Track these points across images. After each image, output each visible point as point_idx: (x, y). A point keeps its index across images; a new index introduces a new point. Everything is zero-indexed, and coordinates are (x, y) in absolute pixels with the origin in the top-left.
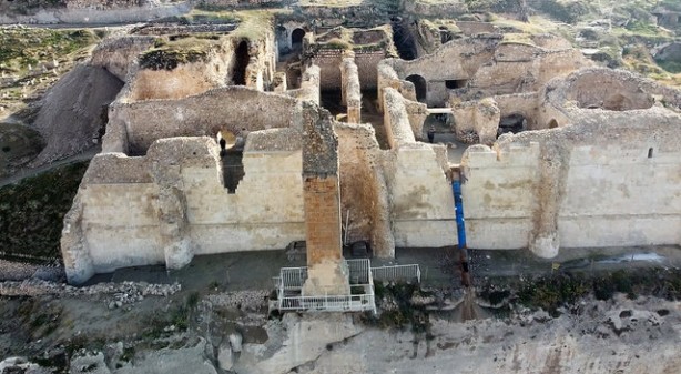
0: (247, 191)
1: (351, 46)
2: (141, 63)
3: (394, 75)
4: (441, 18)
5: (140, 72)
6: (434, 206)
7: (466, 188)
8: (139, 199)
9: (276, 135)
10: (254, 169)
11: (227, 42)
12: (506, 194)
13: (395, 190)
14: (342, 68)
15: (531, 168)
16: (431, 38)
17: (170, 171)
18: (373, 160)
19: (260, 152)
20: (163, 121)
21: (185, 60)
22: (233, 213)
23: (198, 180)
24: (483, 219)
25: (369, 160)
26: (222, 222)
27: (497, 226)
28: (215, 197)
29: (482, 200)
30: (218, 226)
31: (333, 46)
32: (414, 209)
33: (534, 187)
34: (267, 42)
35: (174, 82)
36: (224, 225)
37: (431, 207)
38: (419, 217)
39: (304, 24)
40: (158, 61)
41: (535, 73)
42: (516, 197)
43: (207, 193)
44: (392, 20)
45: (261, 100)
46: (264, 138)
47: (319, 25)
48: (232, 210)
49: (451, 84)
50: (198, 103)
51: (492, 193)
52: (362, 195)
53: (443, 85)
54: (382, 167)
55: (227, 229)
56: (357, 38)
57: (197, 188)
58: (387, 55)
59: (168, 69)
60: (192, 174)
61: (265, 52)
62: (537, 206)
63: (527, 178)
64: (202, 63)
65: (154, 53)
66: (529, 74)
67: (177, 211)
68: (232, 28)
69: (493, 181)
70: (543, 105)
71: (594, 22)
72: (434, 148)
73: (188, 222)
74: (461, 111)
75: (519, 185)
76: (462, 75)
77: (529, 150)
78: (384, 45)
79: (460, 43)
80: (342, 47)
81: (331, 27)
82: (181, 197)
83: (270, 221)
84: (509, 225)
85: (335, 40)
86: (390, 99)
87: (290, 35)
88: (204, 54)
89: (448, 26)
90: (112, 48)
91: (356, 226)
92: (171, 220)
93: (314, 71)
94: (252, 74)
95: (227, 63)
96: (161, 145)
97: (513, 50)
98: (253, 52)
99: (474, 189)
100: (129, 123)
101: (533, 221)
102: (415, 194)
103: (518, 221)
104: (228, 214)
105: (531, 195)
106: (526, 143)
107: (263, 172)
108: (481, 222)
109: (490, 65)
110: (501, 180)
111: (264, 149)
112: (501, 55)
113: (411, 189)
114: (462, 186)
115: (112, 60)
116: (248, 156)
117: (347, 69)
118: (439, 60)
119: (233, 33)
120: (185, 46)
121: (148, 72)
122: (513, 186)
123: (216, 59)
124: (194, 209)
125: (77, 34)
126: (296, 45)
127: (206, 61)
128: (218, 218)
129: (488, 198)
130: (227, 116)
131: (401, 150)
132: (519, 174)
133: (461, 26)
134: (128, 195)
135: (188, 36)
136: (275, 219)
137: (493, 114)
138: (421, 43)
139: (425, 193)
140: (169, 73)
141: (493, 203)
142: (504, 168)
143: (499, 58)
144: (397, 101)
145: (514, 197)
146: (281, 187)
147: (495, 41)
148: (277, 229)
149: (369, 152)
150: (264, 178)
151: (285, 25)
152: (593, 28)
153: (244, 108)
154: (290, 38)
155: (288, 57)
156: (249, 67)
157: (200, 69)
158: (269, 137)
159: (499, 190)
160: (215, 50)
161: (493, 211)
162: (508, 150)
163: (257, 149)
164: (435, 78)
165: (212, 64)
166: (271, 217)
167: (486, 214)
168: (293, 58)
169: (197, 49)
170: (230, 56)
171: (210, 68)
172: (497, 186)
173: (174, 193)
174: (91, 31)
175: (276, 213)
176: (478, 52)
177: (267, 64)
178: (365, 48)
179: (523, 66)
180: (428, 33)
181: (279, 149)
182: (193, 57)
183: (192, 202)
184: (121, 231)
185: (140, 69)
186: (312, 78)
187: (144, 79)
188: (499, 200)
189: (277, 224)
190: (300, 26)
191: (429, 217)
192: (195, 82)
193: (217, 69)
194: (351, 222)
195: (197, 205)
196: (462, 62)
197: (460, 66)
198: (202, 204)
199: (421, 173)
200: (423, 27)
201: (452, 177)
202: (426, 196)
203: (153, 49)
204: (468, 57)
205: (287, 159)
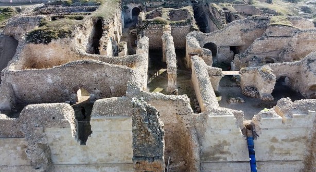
0: (95, 144)
1: (169, 22)
2: (27, 39)
3: (197, 44)
4: (223, 2)
5: (26, 45)
6: (232, 153)
7: (257, 142)
8: (15, 148)
9: (115, 103)
10: (99, 129)
11: (88, 22)
12: (286, 146)
13: (204, 143)
14: (163, 39)
15: (307, 128)
16: (218, 16)
17: (36, 131)
18: (189, 122)
19: (103, 118)
20: (38, 83)
21: (57, 37)
22: (85, 157)
23: (57, 136)
24: (267, 161)
25: (185, 122)
26: (77, 163)
27: (277, 166)
28: (71, 147)
29: (268, 150)
30: (75, 165)
31: (157, 22)
32: (217, 155)
33: (308, 141)
34: (116, 19)
35: (49, 52)
36: (79, 165)
37: (230, 153)
38: (221, 160)
39: (139, 5)
40: (38, 38)
41: (294, 45)
42: (294, 147)
43: (65, 145)
44: (192, 2)
45: (107, 70)
46: (106, 106)
47: (148, 5)
48: (84, 155)
49: (235, 49)
50: (62, 72)
51: (276, 145)
52: (179, 145)
53: (229, 49)
54: (195, 128)
55: (81, 168)
56: (171, 15)
57: (57, 141)
58: (192, 29)
59: (45, 43)
60: (52, 133)
61: (114, 26)
62: (308, 153)
63: (303, 136)
64: (69, 38)
65: (36, 32)
66: (289, 45)
67: (42, 159)
68: (94, 10)
69: (277, 137)
70: (305, 72)
71: (308, 2)
72: (235, 114)
73: (52, 163)
74: (246, 74)
75: (296, 140)
76: (241, 43)
77: (307, 117)
78: (189, 21)
79: (241, 23)
80: (163, 23)
81: (156, 7)
82: (46, 148)
83: (112, 162)
84: (286, 165)
85: (158, 18)
86: (197, 66)
87: (131, 11)
88: (70, 32)
89: (228, 7)
90: (15, 24)
91: (175, 166)
92: (38, 166)
93: (144, 41)
94: (103, 44)
95: (88, 36)
96: (29, 110)
97: (279, 29)
98: (105, 27)
99: (263, 143)
100: (14, 85)
101: (304, 163)
102: (219, 146)
103: (293, 163)
104: (82, 158)
105: (305, 146)
106: (305, 111)
107: (105, 131)
108: (266, 164)
109: (263, 39)
110: (284, 137)
111: (106, 114)
112: (271, 33)
113: (216, 142)
114: (254, 141)
115: (16, 31)
116: (94, 120)
117: (166, 39)
118: (226, 33)
119: (94, 14)
120: (57, 26)
121: (32, 45)
122: (292, 140)
123: (79, 34)
124: (56, 155)
125: (5, 10)
126: (134, 17)
127: (72, 37)
128: (74, 160)
129: (272, 148)
130: (83, 80)
131: (210, 116)
132: (298, 133)
133: (235, 7)
134: (7, 146)
135: (63, 17)
136: (116, 161)
137: (271, 79)
138: (212, 18)
139: (227, 145)
140: (46, 46)
141: (275, 151)
142: (287, 128)
143: (269, 35)
144: (202, 67)
145: (292, 147)
146: (119, 141)
147: (264, 21)
148: (117, 167)
149: (185, 117)
150: (107, 136)
151: (128, 6)
152: (308, 6)
153: (95, 75)
154: (131, 13)
155: (130, 25)
156: (102, 39)
157: (67, 43)
158: (110, 105)
159: (282, 143)
160: (78, 28)
161: (275, 156)
162: (291, 116)
163: (101, 115)
164: (223, 44)
165: (76, 39)
166: (113, 160)
167: (270, 158)
168: (133, 26)
169: (65, 28)
170: (90, 31)
171: (75, 42)
172: (280, 140)
173: (39, 147)
174: (13, 8)
175: (117, 157)
176: (252, 28)
177: (115, 33)
178: (177, 23)
179: (285, 40)
180: (216, 13)
181: (118, 114)
182: (62, 35)
183: (55, 150)
184: (4, 168)
185: (27, 43)
186: (143, 47)
187: (29, 49)
188: (281, 149)
189: (117, 164)
190: (137, 6)
191: (229, 159)
192: (64, 51)
193: (80, 41)
194: (171, 163)
195: (58, 152)
196: (242, 35)
197: (240, 37)
198: (62, 152)
199: (225, 132)
200: (213, 8)
201: (247, 133)
202: (227, 147)
203: (37, 28)
204: (246, 31)
205: (123, 122)
